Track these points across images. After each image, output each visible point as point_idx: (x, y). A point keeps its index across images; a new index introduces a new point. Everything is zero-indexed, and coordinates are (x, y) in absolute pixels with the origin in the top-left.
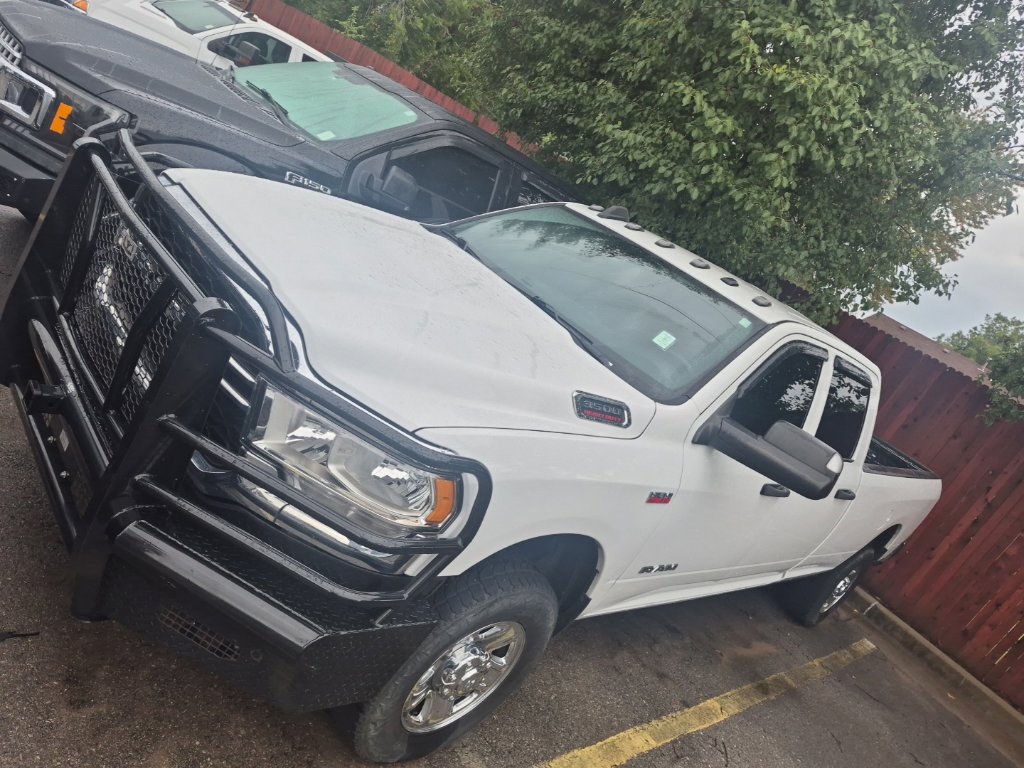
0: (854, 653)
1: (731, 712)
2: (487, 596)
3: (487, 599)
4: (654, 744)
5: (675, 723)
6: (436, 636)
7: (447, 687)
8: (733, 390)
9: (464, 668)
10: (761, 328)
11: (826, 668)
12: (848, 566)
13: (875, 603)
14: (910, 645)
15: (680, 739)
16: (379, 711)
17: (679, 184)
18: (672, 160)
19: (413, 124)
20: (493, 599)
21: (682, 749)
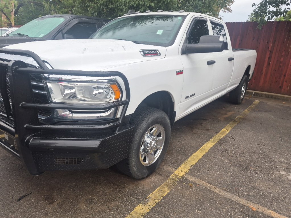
0: (255, 104)
1: (230, 129)
2: (146, 118)
3: (146, 119)
4: (213, 144)
5: (216, 138)
6: (137, 134)
7: (149, 149)
9: (151, 142)
11: (249, 110)
12: (242, 83)
13: (254, 92)
14: (268, 97)
15: (219, 140)
16: (133, 162)
19: (64, 21)
20: (148, 119)
21: (221, 142)
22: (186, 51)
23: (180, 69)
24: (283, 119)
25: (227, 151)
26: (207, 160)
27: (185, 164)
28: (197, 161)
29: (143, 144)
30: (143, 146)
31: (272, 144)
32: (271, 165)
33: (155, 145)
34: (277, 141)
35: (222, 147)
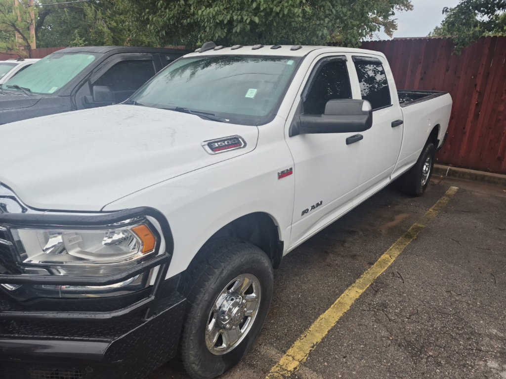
0: (449, 196)
1: (396, 255)
3: (217, 272)
4: (361, 291)
5: (368, 276)
6: (198, 305)
7: (226, 324)
8: (298, 99)
9: (230, 310)
10: (299, 61)
11: (437, 210)
12: (423, 157)
13: (449, 168)
14: (475, 178)
15: (374, 282)
16: (191, 355)
17: (247, 19)
18: (238, 10)
20: (221, 269)
21: (377, 286)
23: (285, 167)
24: (500, 229)
25: (386, 307)
26: (346, 332)
27: (302, 341)
28: (326, 333)
29: (215, 315)
30: (214, 320)
31: (476, 290)
32: (470, 345)
33: (239, 314)
34: (485, 284)
35: (378, 299)
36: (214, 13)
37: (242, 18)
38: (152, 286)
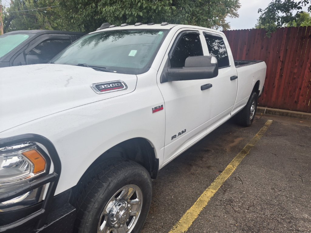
0: (267, 126)
1: (237, 165)
2: (104, 184)
3: (105, 185)
4: (215, 191)
5: (219, 180)
6: (89, 212)
7: (116, 224)
9: (118, 213)
11: (260, 135)
12: (250, 101)
13: (266, 108)
14: (282, 114)
15: (223, 184)
17: (135, 14)
18: (129, 8)
19: (28, 38)
20: (108, 183)
21: (225, 187)
22: (166, 78)
23: (157, 104)
24: (301, 146)
25: (232, 202)
26: (205, 222)
27: (174, 231)
28: (191, 224)
29: (106, 218)
30: (105, 222)
31: (290, 187)
32: (291, 227)
33: (125, 216)
34: (296, 182)
35: (226, 197)
36: (113, 10)
37: (132, 13)
38: (43, 200)
